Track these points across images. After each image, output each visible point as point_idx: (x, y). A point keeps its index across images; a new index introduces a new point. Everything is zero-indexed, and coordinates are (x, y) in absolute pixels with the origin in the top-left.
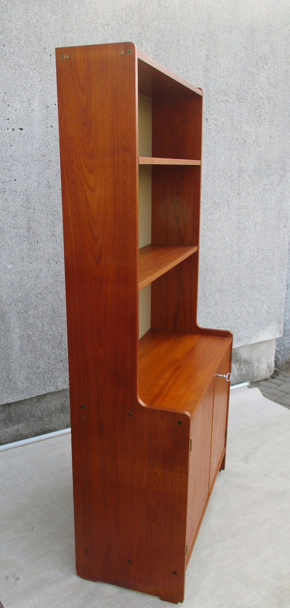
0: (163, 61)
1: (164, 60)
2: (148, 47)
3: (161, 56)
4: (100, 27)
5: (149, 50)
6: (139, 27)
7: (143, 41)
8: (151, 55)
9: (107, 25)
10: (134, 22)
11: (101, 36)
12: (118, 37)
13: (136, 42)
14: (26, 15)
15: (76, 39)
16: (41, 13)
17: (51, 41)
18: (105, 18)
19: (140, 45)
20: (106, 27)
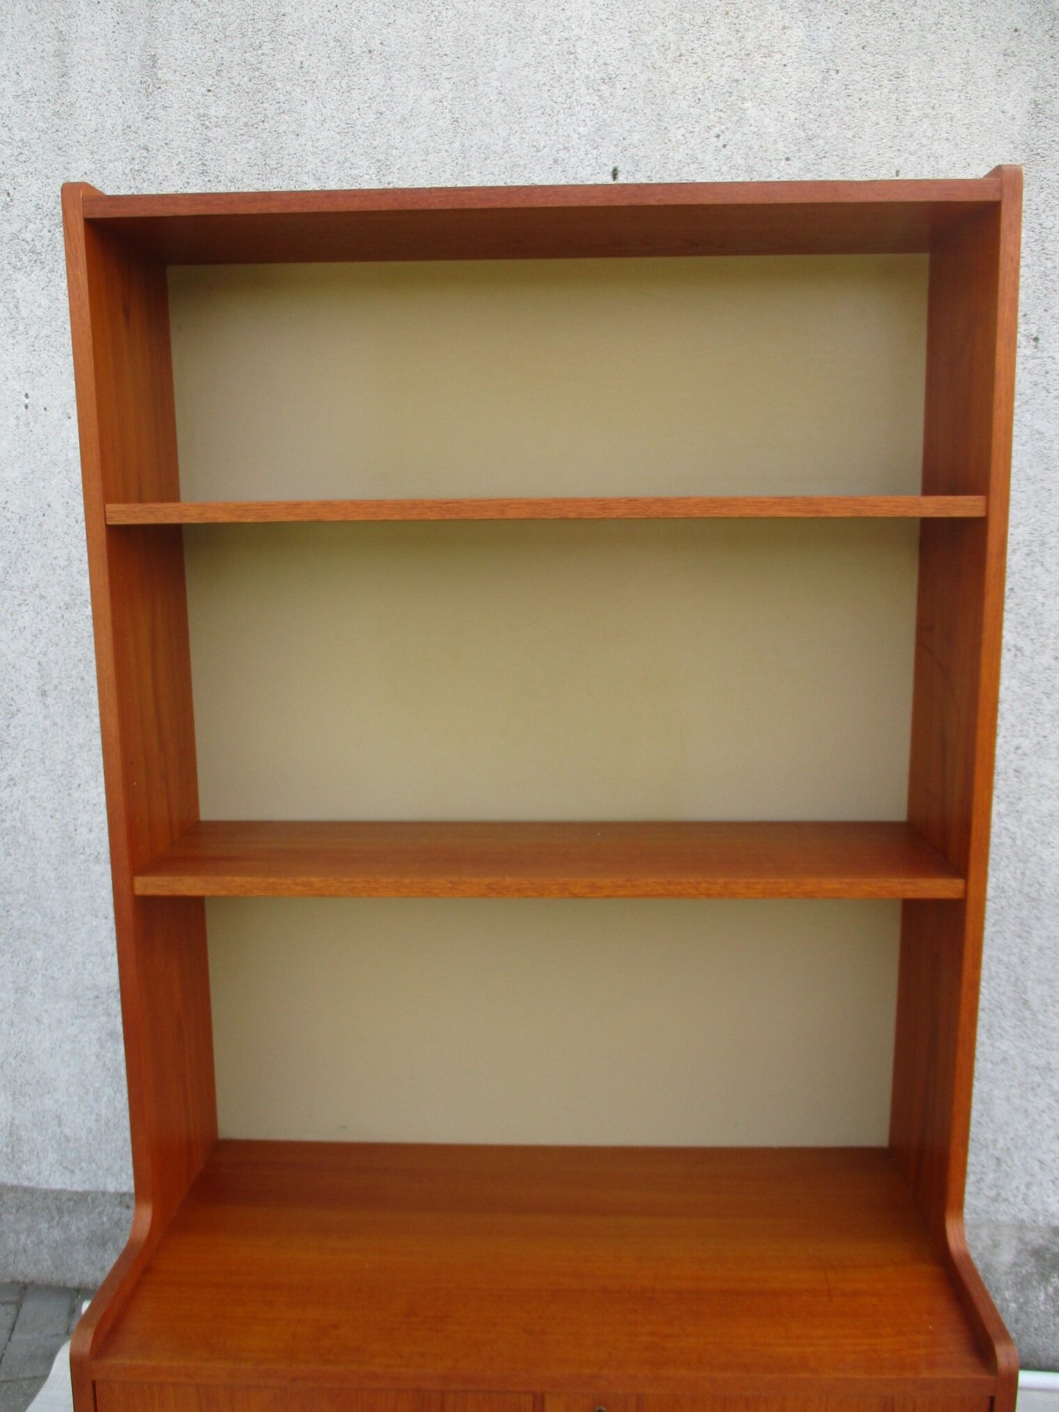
0: (828, 155)
2: (767, 121)
3: (821, 142)
4: (583, 91)
5: (770, 130)
6: (730, 61)
7: (746, 105)
8: (780, 145)
9: (609, 80)
10: (709, 50)
11: (588, 119)
12: (648, 111)
13: (717, 113)
14: (346, 107)
15: (501, 143)
16: (389, 91)
17: (419, 164)
18: (601, 61)
19: (735, 118)
20: (603, 87)
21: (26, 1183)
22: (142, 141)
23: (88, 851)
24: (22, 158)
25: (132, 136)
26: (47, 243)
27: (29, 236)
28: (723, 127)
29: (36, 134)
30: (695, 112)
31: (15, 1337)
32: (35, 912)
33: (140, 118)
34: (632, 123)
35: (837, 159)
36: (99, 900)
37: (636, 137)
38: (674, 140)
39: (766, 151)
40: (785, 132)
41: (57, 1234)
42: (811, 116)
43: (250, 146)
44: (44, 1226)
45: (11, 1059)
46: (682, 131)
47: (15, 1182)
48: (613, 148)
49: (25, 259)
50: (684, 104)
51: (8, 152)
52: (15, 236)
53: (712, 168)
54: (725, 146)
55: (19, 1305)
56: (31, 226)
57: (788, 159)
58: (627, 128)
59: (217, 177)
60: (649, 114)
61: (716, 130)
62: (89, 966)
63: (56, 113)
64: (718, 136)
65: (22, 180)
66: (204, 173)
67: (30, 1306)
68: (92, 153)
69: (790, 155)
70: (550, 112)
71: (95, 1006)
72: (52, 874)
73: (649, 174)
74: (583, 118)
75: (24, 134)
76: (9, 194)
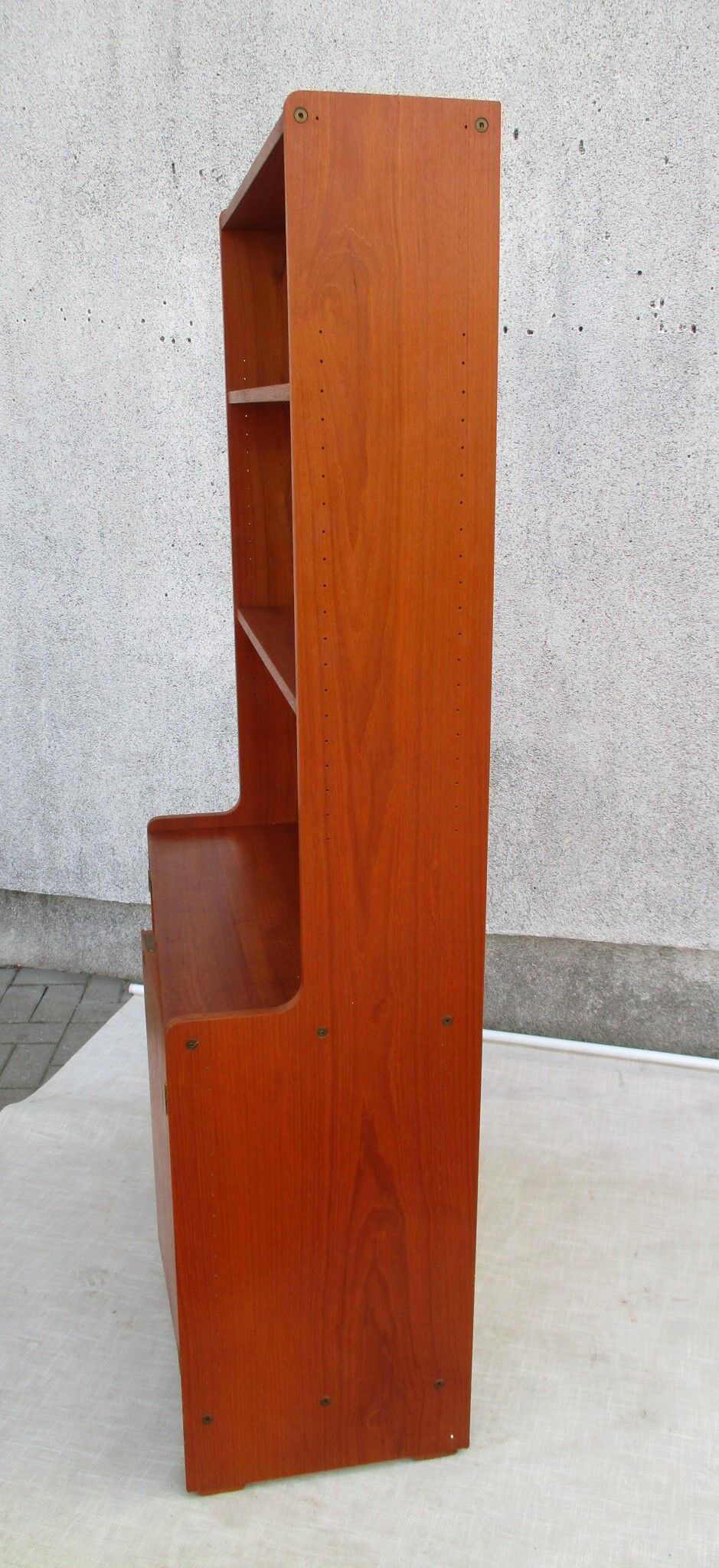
1: (684, 114)
2: (632, 89)
3: (673, 105)
4: (493, 68)
5: (635, 96)
6: (605, 42)
7: (617, 76)
8: (642, 108)
9: (512, 59)
10: (589, 33)
11: (496, 91)
12: (542, 83)
13: (595, 84)
18: (506, 44)
19: (607, 88)
20: (508, 65)
21: (90, 896)
22: (171, 115)
23: (133, 653)
24: (85, 129)
25: (163, 111)
26: (103, 194)
27: (89, 189)
28: (598, 95)
29: (95, 111)
30: (578, 83)
31: (84, 1002)
32: (96, 697)
33: (168, 97)
34: (529, 93)
35: (686, 119)
36: (141, 690)
37: (533, 104)
38: (561, 107)
39: (631, 113)
40: (646, 97)
41: (112, 939)
42: (667, 84)
43: (247, 117)
44: (103, 932)
45: (80, 805)
46: (568, 98)
47: (83, 895)
48: (515, 114)
49: (88, 207)
50: (569, 77)
51: (75, 125)
52: (80, 189)
53: (589, 128)
54: (599, 110)
55: (86, 986)
56: (92, 182)
57: (647, 119)
58: (526, 97)
59: (224, 142)
60: (542, 85)
61: (593, 98)
62: (134, 738)
63: (109, 94)
64: (595, 102)
65: (85, 147)
66: (214, 138)
67: (93, 987)
68: (135, 125)
69: (650, 116)
70: (468, 86)
71: (138, 768)
72: (108, 670)
73: (542, 133)
74: (492, 90)
75: (86, 111)
76: (76, 158)
